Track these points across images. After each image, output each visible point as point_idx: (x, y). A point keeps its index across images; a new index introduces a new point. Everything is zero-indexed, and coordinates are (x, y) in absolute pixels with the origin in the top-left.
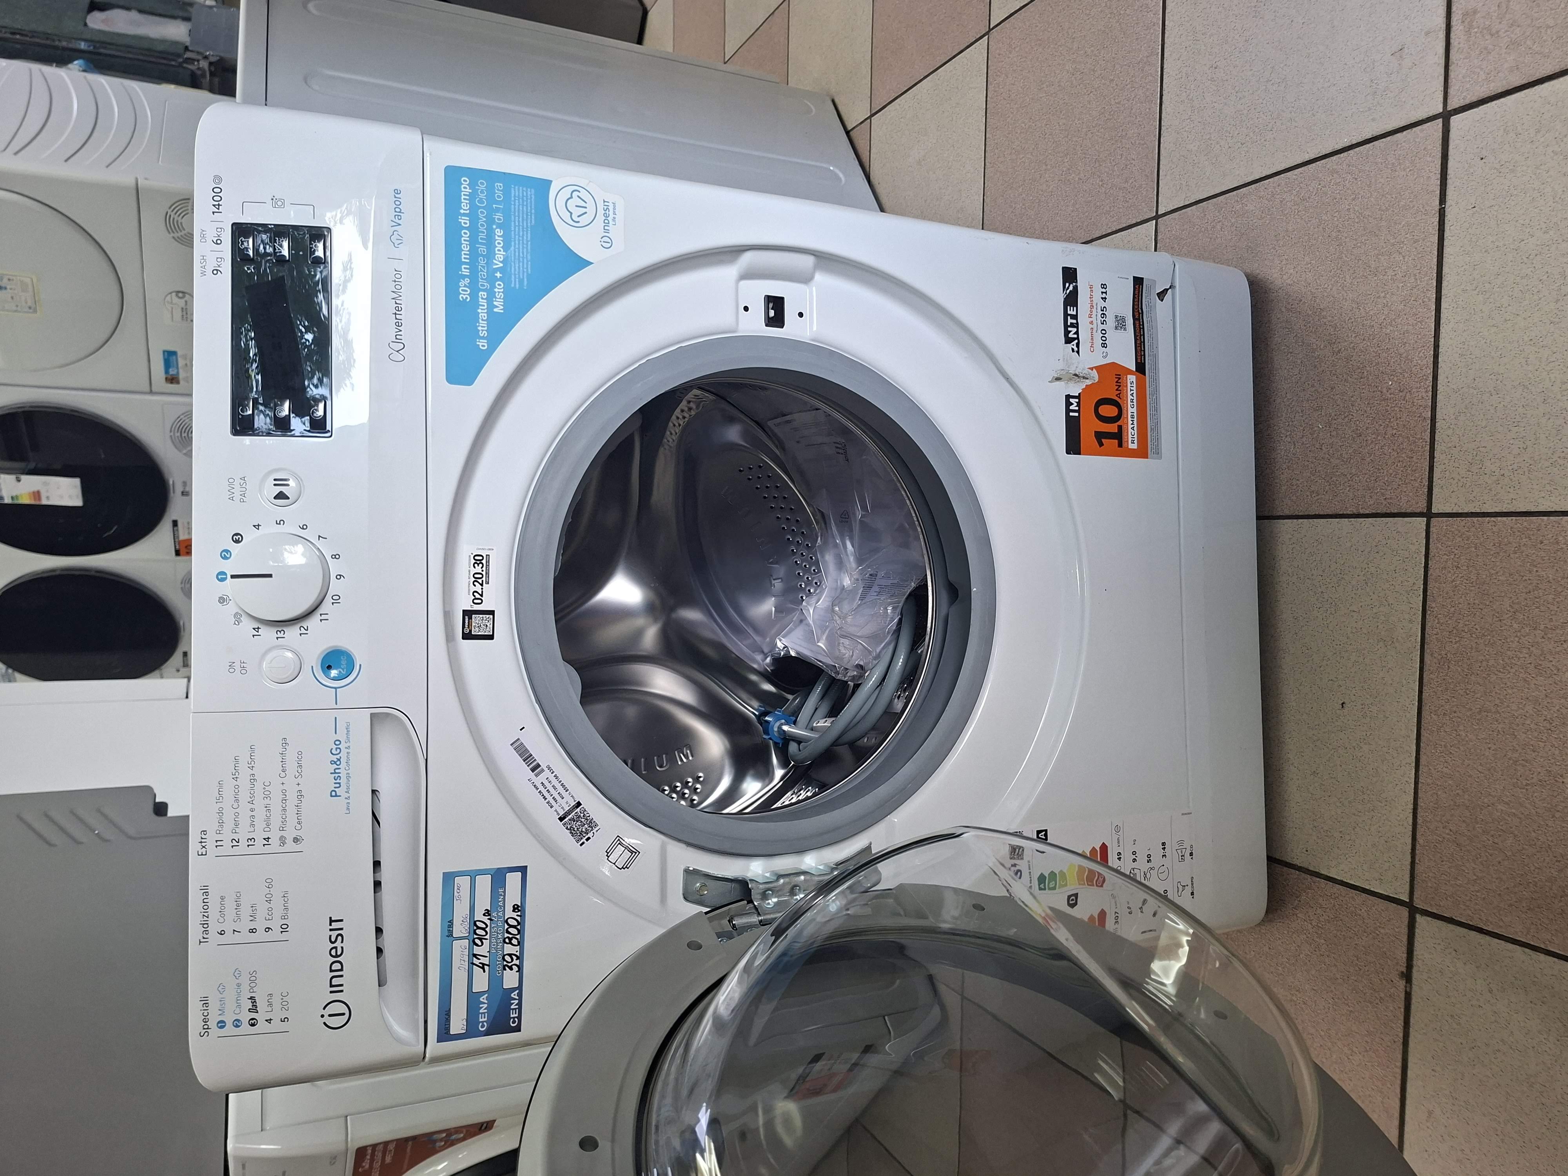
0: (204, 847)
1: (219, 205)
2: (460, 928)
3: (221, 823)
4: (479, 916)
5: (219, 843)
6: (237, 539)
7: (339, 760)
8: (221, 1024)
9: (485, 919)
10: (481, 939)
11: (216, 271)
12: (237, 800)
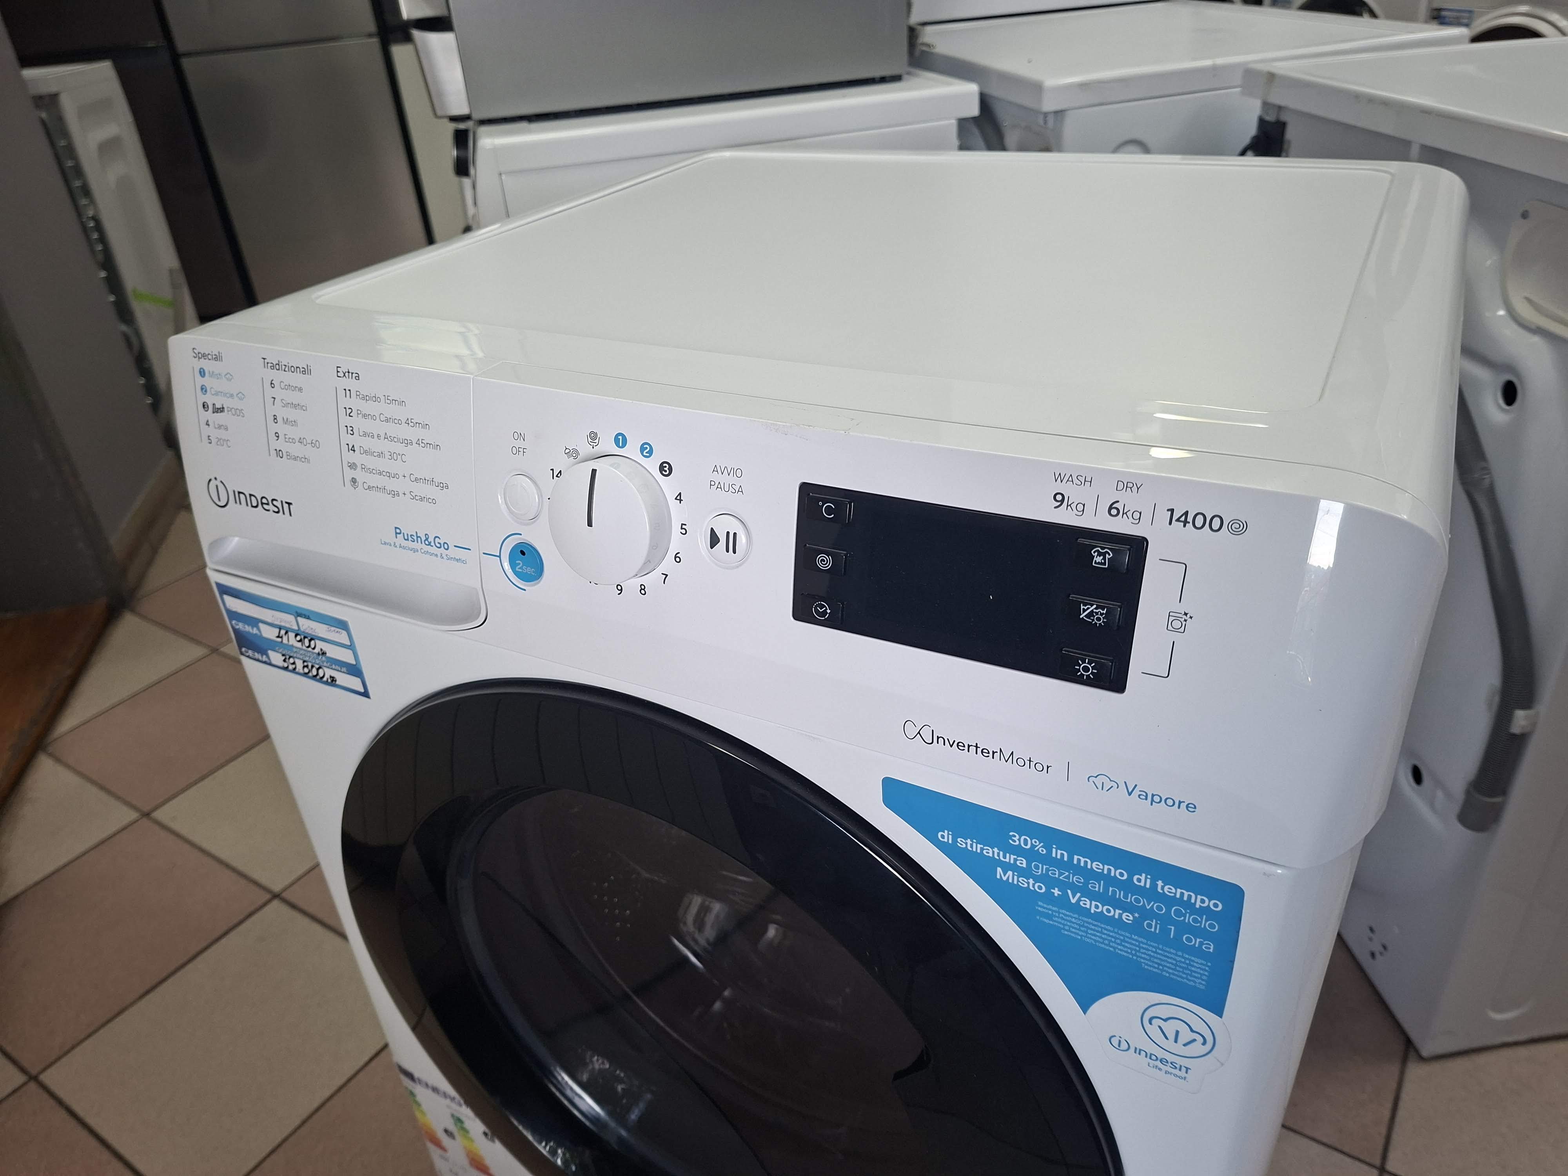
0: (344, 374)
1: (1185, 523)
2: (306, 625)
3: (365, 398)
4: (320, 645)
5: (348, 392)
6: (666, 469)
7: (429, 544)
8: (202, 373)
9: (317, 650)
10: (300, 641)
11: (1060, 499)
12: (387, 420)
